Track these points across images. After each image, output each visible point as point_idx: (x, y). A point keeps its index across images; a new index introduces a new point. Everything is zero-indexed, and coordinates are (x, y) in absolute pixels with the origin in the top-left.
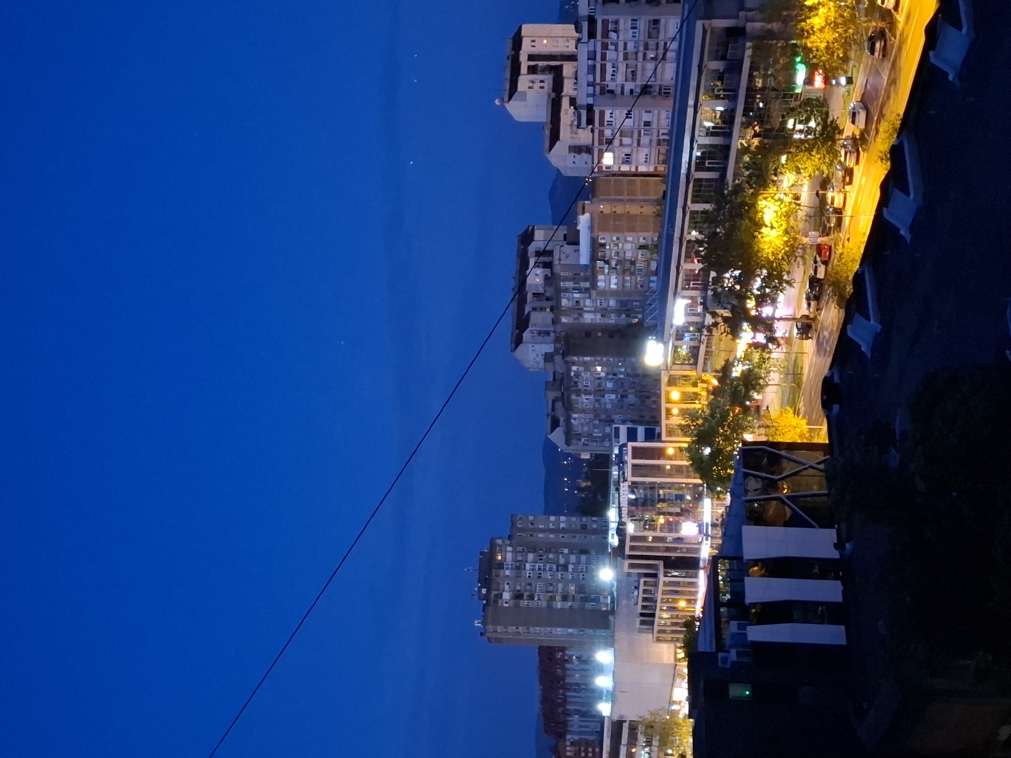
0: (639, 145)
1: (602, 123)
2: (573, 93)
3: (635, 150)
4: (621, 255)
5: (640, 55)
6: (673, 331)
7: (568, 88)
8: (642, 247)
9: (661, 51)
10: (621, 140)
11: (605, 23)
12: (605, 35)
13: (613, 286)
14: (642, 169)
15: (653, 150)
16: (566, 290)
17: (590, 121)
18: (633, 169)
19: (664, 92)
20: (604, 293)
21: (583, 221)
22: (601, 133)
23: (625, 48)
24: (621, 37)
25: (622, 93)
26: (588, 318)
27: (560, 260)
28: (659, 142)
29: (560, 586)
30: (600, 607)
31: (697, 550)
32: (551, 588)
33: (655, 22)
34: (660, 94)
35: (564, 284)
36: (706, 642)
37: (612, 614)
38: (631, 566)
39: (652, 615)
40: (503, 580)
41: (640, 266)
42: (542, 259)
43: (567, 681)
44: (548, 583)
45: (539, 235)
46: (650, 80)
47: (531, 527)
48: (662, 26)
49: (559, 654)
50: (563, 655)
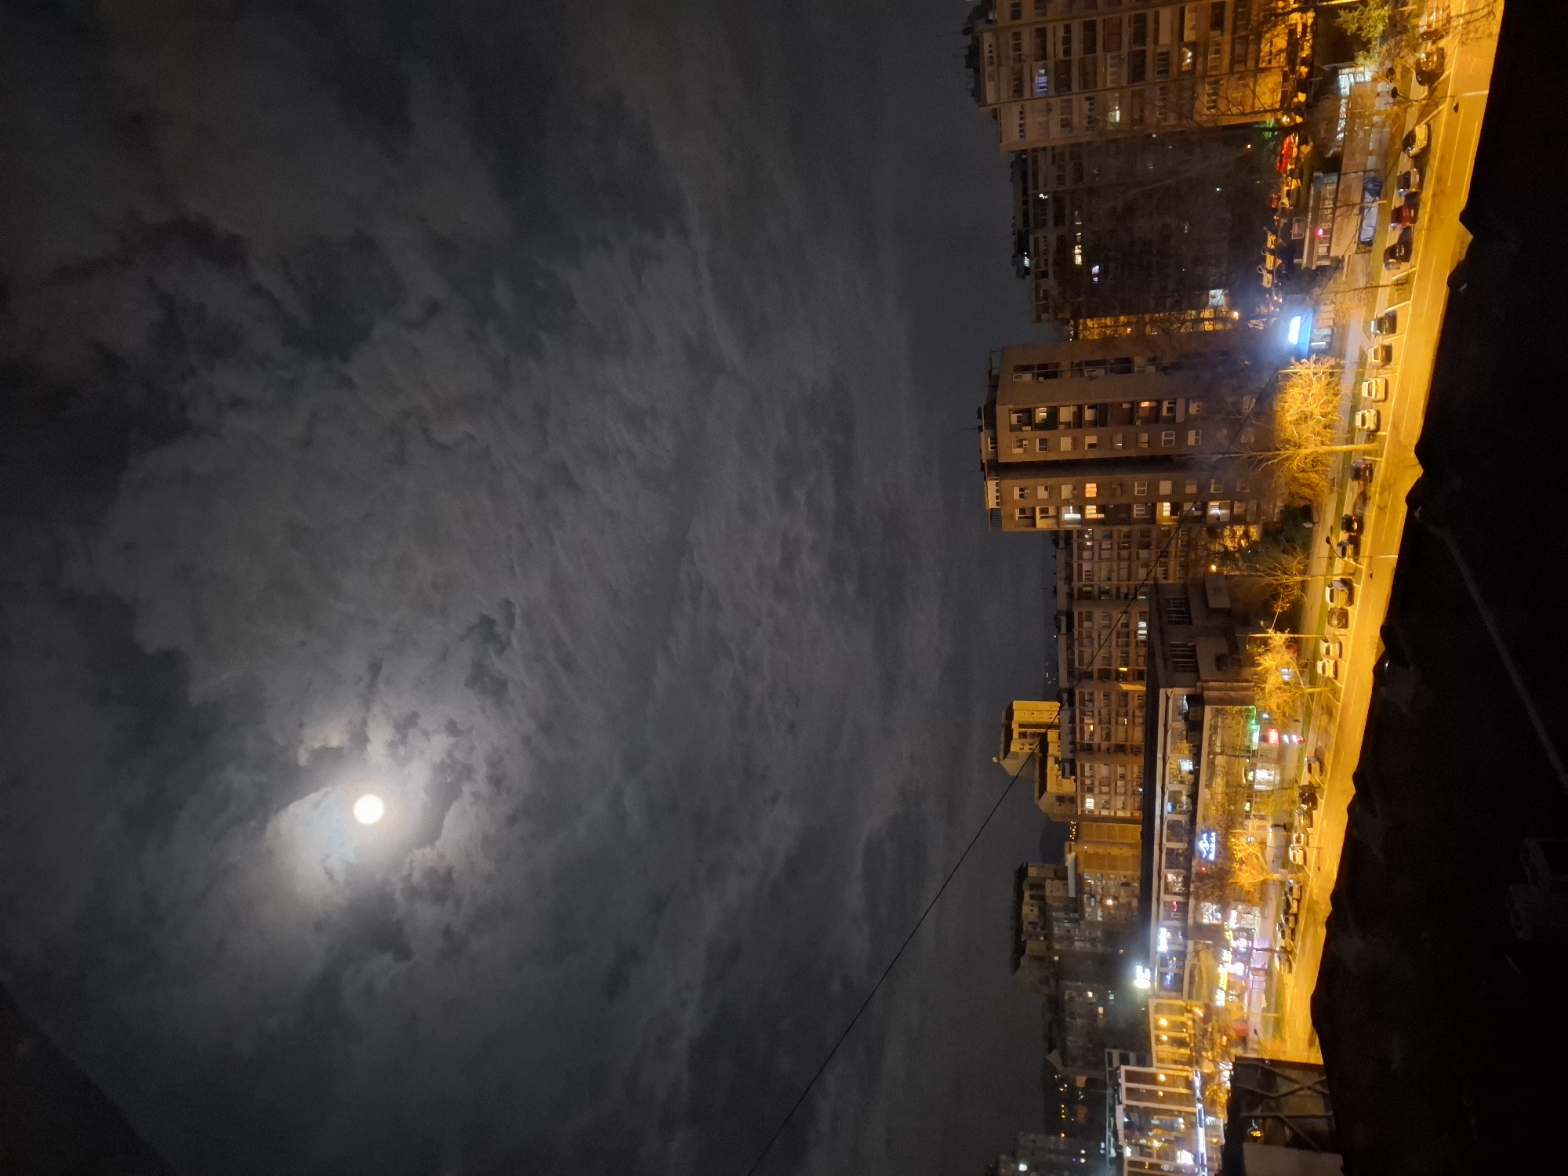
0: (1116, 793)
1: (1083, 774)
3: (1113, 798)
4: (1106, 890)
5: (1113, 721)
6: (1158, 958)
8: (1123, 884)
9: (1130, 718)
10: (1100, 789)
11: (1082, 694)
12: (1083, 703)
13: (1099, 919)
14: (1120, 814)
15: (1129, 798)
16: (1058, 920)
17: (1073, 772)
18: (1112, 814)
19: (1135, 751)
20: (1091, 924)
21: (1070, 858)
22: (1083, 783)
23: (1100, 714)
24: (1096, 706)
26: (1078, 946)
27: (1051, 892)
28: (1134, 792)
33: (1125, 695)
34: (1132, 752)
35: (1056, 914)
41: (1123, 901)
42: (1034, 892)
45: (1032, 872)
46: (1123, 741)
47: (1033, 1145)
48: (1130, 698)
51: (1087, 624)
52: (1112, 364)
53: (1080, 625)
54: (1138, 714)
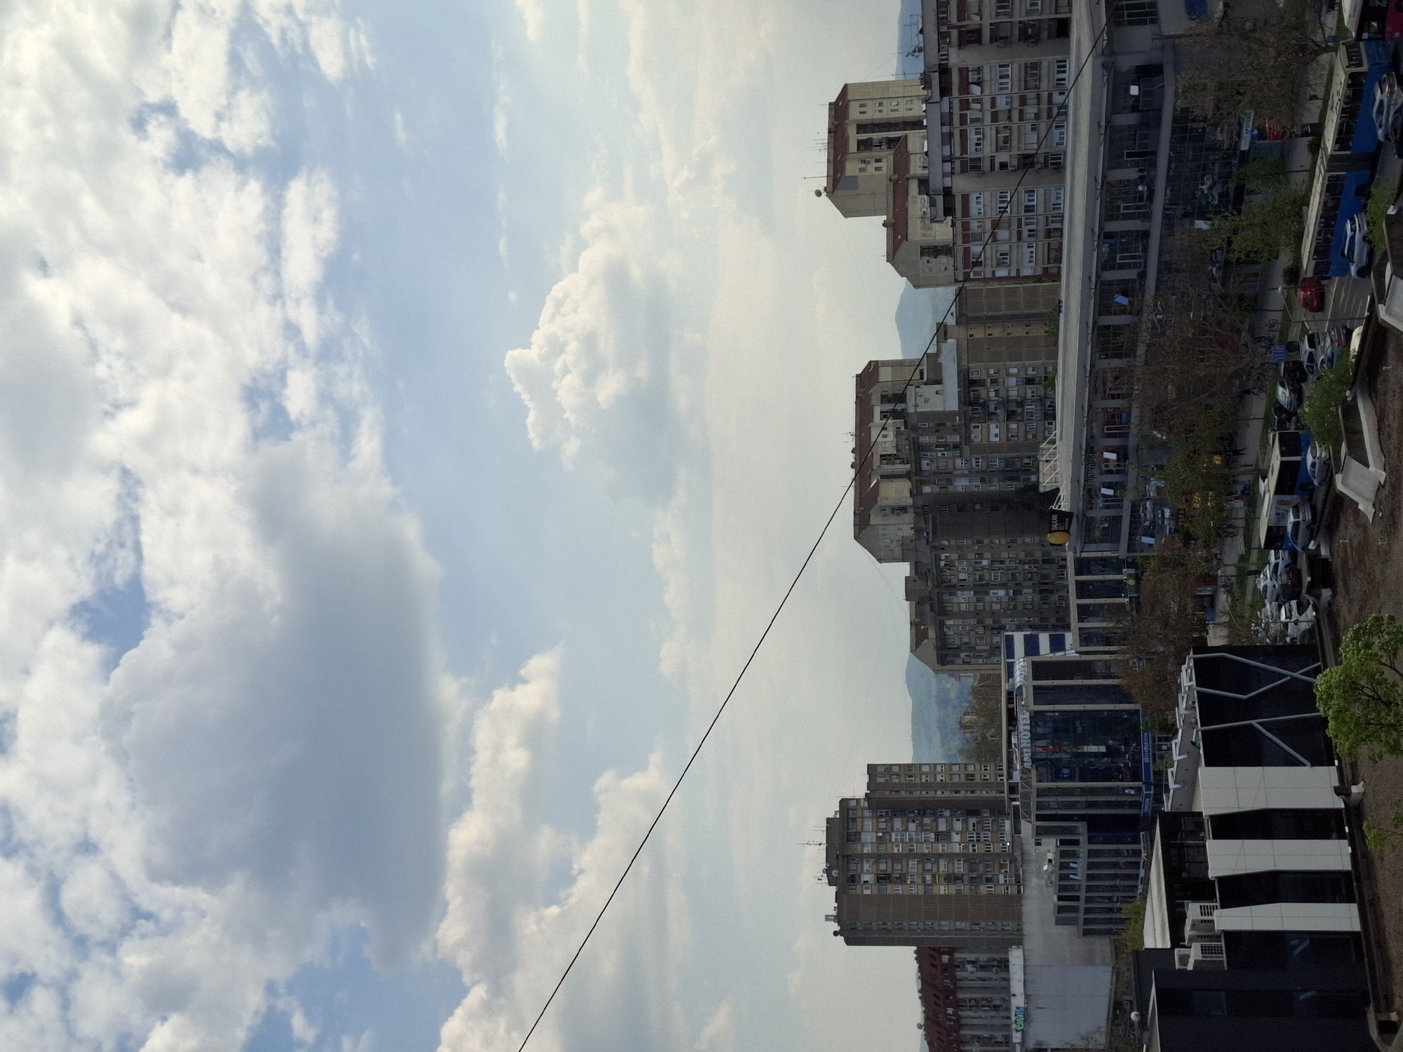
0: (1019, 238)
2: (923, 173)
3: (1014, 246)
4: (1003, 393)
5: (1015, 115)
7: (916, 167)
8: (1030, 381)
9: (1044, 106)
12: (964, 89)
13: (994, 439)
14: (1027, 272)
15: (1041, 244)
16: (927, 448)
17: (949, 211)
18: (1014, 274)
19: (1052, 163)
21: (946, 349)
22: (966, 226)
23: (993, 104)
26: (961, 485)
27: (916, 406)
28: (1049, 233)
29: (942, 863)
30: (1000, 890)
31: (1138, 805)
32: (929, 866)
33: (1035, 66)
34: (1046, 166)
35: (925, 439)
36: (1155, 935)
37: (1018, 899)
38: (1040, 832)
39: (1077, 899)
40: (862, 857)
41: (1030, 407)
42: (888, 407)
43: (960, 996)
44: (924, 858)
45: (885, 375)
46: (1031, 148)
47: (896, 780)
48: (1044, 72)
49: (945, 958)
50: (952, 959)
54: (1058, 99)
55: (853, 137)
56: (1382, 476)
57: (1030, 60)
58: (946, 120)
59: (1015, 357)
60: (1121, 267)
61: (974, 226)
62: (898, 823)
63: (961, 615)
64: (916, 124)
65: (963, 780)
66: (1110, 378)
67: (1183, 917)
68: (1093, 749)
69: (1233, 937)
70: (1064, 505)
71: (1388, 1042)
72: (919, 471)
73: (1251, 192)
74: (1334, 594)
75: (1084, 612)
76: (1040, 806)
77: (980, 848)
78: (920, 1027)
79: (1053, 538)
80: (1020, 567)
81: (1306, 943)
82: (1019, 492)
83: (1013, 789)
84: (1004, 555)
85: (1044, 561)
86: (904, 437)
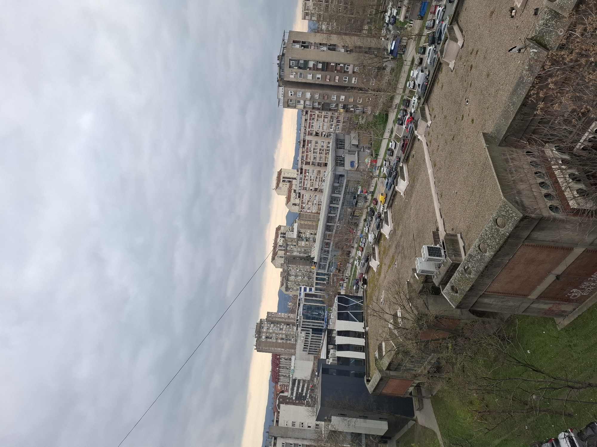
0: (313, 205)
1: (303, 198)
2: (295, 189)
3: (311, 206)
4: (306, 236)
7: (294, 187)
8: (311, 234)
9: (321, 179)
10: (308, 203)
11: (306, 170)
12: (305, 173)
14: (313, 212)
15: (317, 207)
17: (299, 197)
18: (311, 212)
20: (300, 247)
21: (295, 225)
22: (302, 201)
23: (311, 178)
24: (310, 175)
25: (309, 190)
26: (295, 254)
27: (287, 236)
28: (319, 205)
29: (280, 335)
30: (292, 342)
31: (322, 326)
32: (277, 336)
33: (319, 171)
34: (320, 191)
35: (288, 243)
36: (323, 356)
37: (295, 345)
38: (302, 330)
39: (308, 346)
40: (263, 332)
41: (311, 239)
42: (282, 235)
43: (280, 365)
44: (276, 334)
45: (282, 228)
46: (317, 187)
47: (273, 316)
48: (321, 172)
49: (278, 357)
50: (280, 357)
51: (310, 145)
52: (329, 46)
53: (308, 145)
54: (323, 178)
55: (282, 179)
56: (379, 263)
57: (318, 170)
58: (301, 179)
59: (309, 229)
60: (332, 213)
61: (304, 201)
62: (272, 325)
63: (291, 281)
64: (295, 179)
65: (287, 317)
66: (328, 236)
67: (329, 352)
68: (315, 313)
69: (339, 358)
70: (315, 261)
71: (368, 384)
72: (287, 250)
73: (359, 202)
74: (367, 287)
75: (317, 284)
76: (303, 325)
77: (289, 333)
78: (270, 372)
79: (312, 267)
80: (305, 272)
81: (354, 360)
82: (307, 257)
83: (297, 320)
84: (302, 269)
85: (310, 272)
86: (284, 242)
